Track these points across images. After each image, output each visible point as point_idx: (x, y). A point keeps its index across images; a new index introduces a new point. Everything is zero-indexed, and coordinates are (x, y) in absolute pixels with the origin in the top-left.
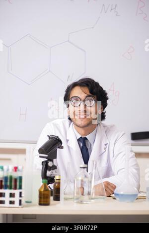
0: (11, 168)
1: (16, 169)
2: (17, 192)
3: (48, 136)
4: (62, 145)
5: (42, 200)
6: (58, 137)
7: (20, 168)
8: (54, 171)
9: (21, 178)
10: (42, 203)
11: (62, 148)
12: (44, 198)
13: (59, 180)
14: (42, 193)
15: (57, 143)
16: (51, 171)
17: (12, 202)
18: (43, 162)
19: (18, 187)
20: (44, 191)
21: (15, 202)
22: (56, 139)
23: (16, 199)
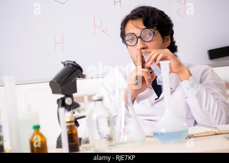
3: (62, 62)
4: (84, 73)
6: (75, 62)
8: (76, 111)
11: (83, 77)
15: (74, 71)
16: (71, 111)
18: (58, 100)
22: (73, 65)
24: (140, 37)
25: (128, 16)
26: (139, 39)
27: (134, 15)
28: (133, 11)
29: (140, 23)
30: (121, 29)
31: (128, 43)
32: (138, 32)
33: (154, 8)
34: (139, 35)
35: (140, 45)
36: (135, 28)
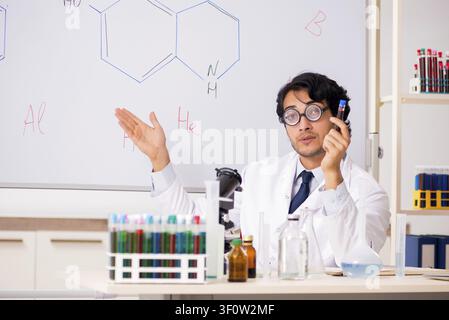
0: (189, 218)
1: (197, 219)
2: (200, 258)
3: (217, 169)
5: (235, 273)
6: (236, 171)
7: (202, 218)
9: (204, 235)
10: (235, 278)
12: (237, 271)
13: (251, 242)
14: (235, 262)
17: (192, 276)
19: (201, 250)
20: (238, 258)
21: (198, 276)
23: (199, 270)
24: (304, 115)
25: (288, 85)
26: (303, 118)
27: (297, 84)
28: (295, 79)
29: (304, 95)
30: (278, 101)
31: (287, 120)
32: (301, 107)
33: (324, 76)
34: (302, 112)
35: (303, 124)
36: (298, 101)
